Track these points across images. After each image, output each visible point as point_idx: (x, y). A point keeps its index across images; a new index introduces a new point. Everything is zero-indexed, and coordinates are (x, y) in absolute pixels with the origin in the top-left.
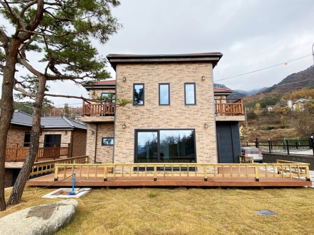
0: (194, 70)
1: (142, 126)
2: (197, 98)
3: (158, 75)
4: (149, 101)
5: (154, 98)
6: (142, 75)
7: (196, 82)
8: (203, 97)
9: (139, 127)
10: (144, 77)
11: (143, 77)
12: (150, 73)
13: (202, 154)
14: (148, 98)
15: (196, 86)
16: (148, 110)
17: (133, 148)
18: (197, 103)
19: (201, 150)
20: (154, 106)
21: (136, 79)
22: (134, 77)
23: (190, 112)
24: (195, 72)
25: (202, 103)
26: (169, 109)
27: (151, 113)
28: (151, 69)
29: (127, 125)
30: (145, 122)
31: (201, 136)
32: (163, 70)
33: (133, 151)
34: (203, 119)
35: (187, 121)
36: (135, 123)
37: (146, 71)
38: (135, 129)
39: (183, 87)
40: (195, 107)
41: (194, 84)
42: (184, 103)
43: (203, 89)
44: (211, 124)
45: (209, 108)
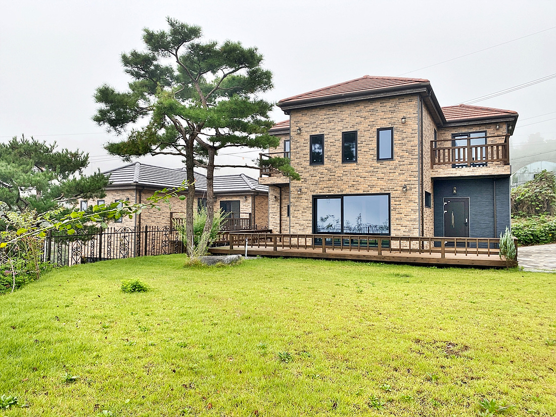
0: (392, 109)
1: (321, 191)
2: (395, 149)
3: (342, 120)
4: (329, 158)
5: (336, 154)
6: (321, 122)
7: (395, 126)
8: (404, 148)
9: (318, 192)
10: (324, 126)
11: (322, 126)
12: (331, 119)
13: (399, 227)
14: (329, 154)
15: (395, 132)
16: (329, 170)
17: (311, 219)
18: (395, 157)
19: (398, 222)
20: (336, 165)
21: (314, 129)
22: (311, 127)
23: (384, 170)
24: (393, 112)
25: (402, 157)
26: (356, 168)
27: (332, 174)
28: (333, 112)
29: (304, 190)
30: (325, 186)
31: (398, 203)
32: (349, 112)
33: (311, 222)
34: (401, 180)
35: (380, 182)
36: (312, 188)
37: (326, 117)
38: (313, 196)
39: (375, 134)
40: (391, 162)
41: (391, 129)
42: (376, 158)
43: (404, 135)
44: (413, 186)
45: (411, 164)
